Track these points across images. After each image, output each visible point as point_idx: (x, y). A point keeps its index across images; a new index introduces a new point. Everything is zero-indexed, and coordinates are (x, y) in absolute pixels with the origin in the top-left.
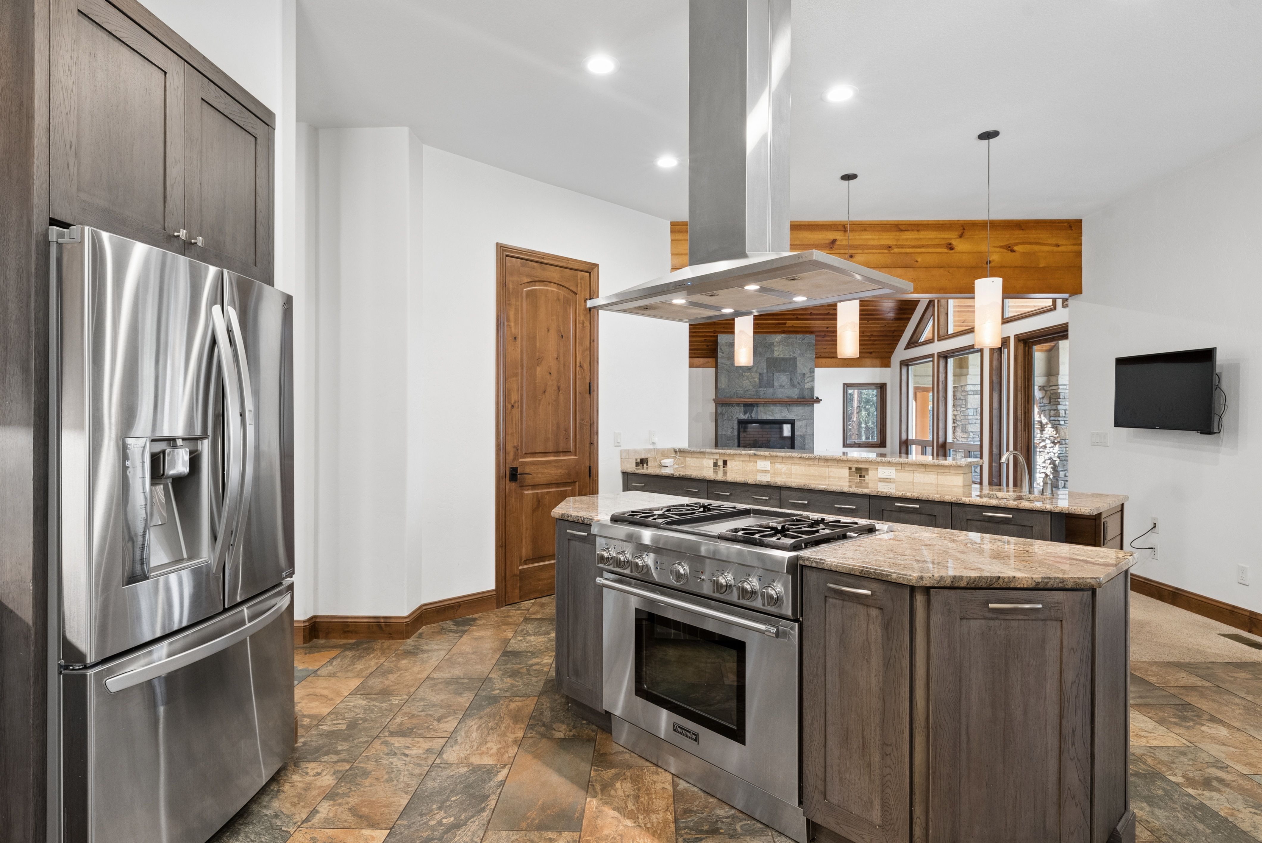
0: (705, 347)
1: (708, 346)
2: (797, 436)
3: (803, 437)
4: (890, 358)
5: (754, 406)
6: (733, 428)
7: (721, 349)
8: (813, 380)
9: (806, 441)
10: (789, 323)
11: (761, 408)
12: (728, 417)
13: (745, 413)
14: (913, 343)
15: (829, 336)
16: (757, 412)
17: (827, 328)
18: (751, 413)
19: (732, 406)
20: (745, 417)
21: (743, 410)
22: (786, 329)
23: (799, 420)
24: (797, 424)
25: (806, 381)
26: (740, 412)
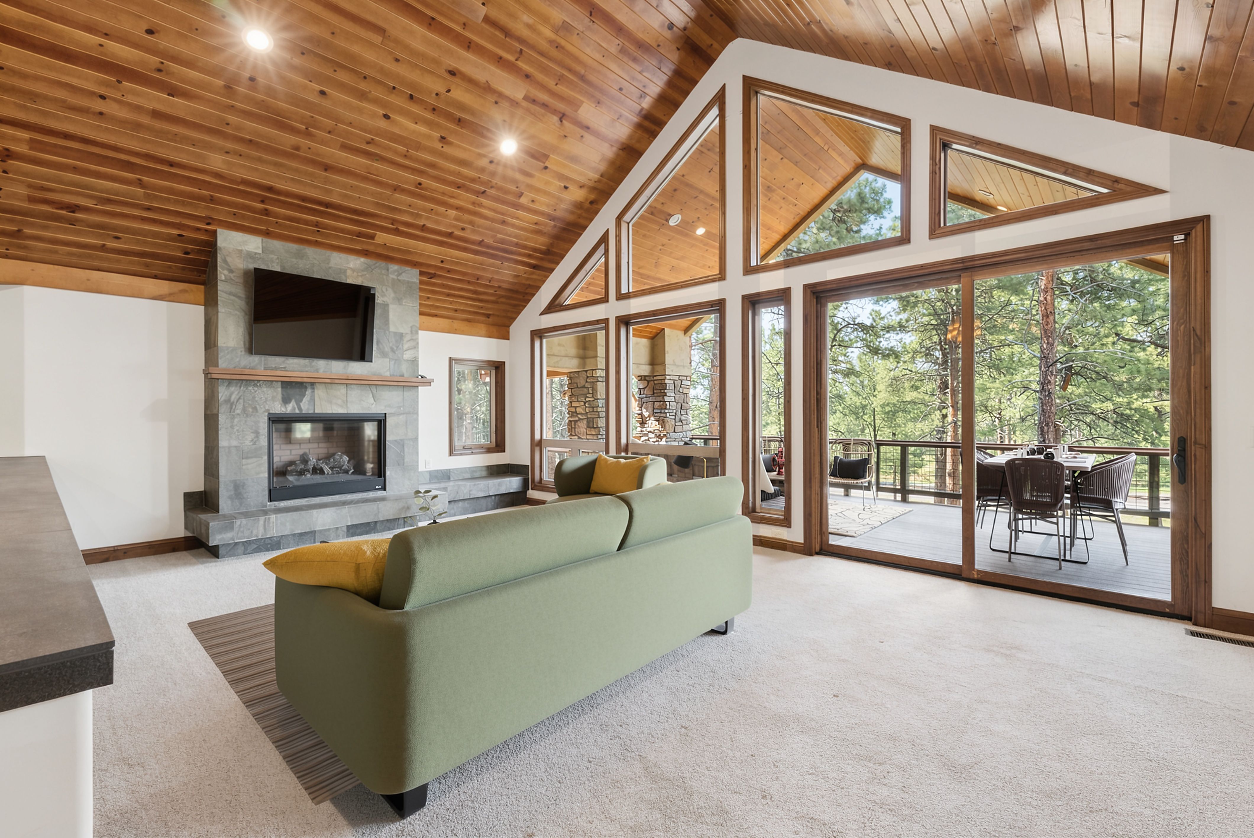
0: (180, 254)
1: (187, 253)
2: (390, 441)
3: (401, 444)
4: (509, 327)
5: (306, 388)
6: (257, 433)
7: (225, 261)
8: (416, 347)
9: (406, 450)
10: (382, 238)
11: (320, 392)
12: (244, 410)
13: (286, 400)
14: (554, 306)
15: (440, 276)
16: (313, 400)
17: (442, 262)
18: (298, 402)
19: (255, 385)
20: (290, 409)
21: (280, 396)
22: (371, 248)
23: (393, 414)
24: (390, 423)
25: (406, 347)
26: (273, 399)
